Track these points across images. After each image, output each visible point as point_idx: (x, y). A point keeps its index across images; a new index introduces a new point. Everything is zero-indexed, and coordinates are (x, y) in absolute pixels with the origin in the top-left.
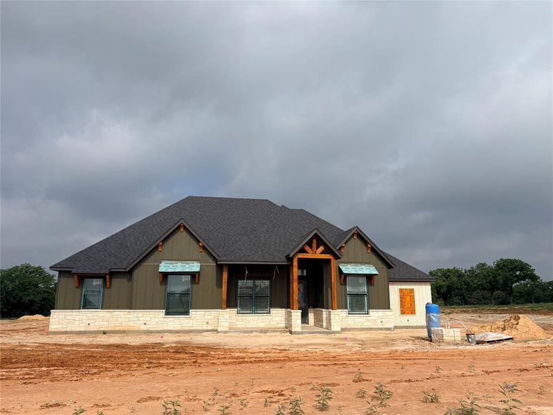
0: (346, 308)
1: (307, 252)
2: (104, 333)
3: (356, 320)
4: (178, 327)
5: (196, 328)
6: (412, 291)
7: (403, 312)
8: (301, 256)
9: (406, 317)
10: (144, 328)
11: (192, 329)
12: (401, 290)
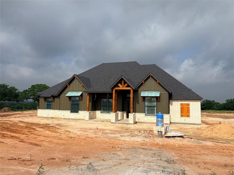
0: (145, 112)
1: (119, 87)
2: (52, 118)
3: (149, 119)
4: (74, 118)
5: (81, 118)
6: (188, 105)
7: (182, 116)
8: (117, 88)
9: (184, 118)
10: (63, 117)
11: (79, 118)
12: (181, 104)
